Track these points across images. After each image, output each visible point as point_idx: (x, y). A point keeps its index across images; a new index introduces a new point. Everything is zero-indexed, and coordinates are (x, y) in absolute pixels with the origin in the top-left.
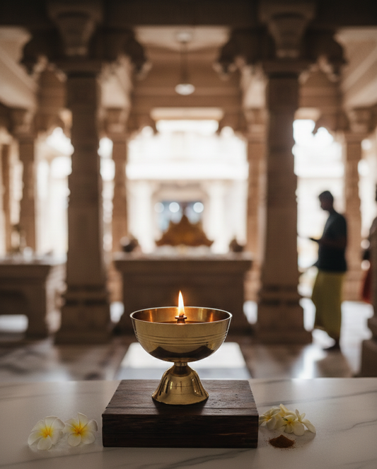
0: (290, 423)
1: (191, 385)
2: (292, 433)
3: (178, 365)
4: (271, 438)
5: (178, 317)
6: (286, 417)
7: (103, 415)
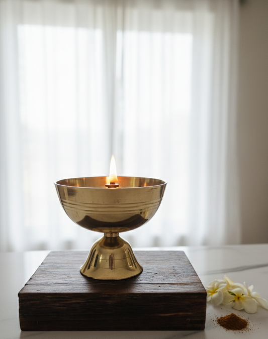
0: (239, 298)
1: (124, 258)
2: (243, 310)
3: (109, 235)
4: (219, 316)
5: (109, 184)
6: (233, 291)
7: (19, 295)
